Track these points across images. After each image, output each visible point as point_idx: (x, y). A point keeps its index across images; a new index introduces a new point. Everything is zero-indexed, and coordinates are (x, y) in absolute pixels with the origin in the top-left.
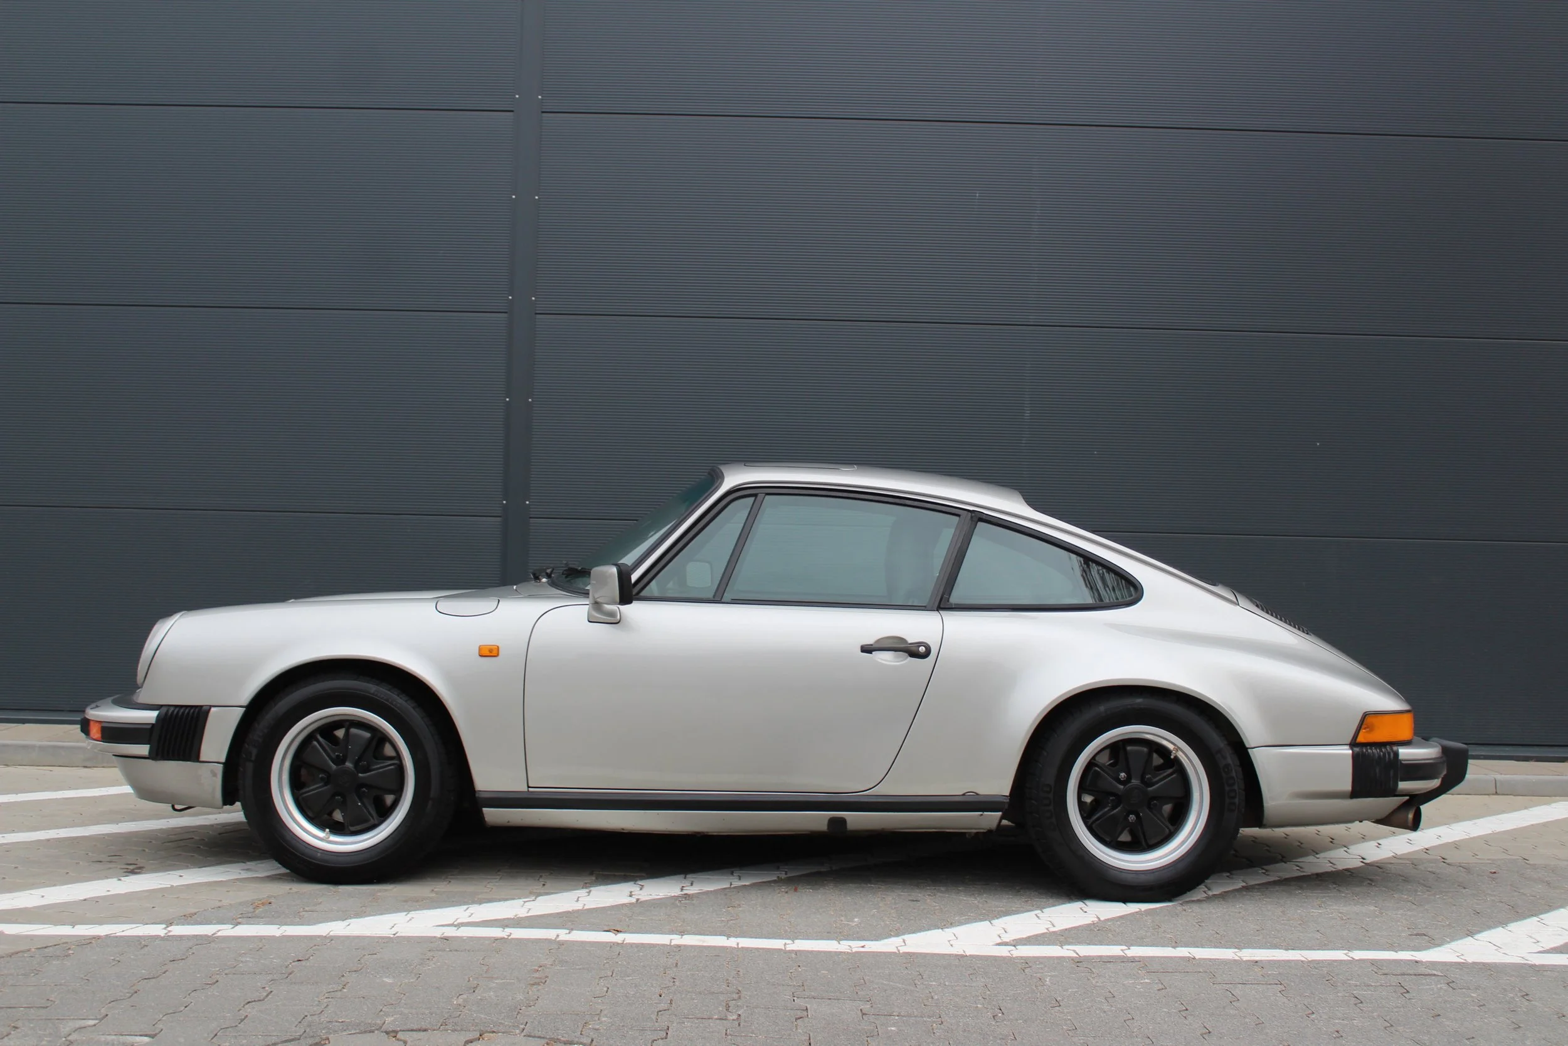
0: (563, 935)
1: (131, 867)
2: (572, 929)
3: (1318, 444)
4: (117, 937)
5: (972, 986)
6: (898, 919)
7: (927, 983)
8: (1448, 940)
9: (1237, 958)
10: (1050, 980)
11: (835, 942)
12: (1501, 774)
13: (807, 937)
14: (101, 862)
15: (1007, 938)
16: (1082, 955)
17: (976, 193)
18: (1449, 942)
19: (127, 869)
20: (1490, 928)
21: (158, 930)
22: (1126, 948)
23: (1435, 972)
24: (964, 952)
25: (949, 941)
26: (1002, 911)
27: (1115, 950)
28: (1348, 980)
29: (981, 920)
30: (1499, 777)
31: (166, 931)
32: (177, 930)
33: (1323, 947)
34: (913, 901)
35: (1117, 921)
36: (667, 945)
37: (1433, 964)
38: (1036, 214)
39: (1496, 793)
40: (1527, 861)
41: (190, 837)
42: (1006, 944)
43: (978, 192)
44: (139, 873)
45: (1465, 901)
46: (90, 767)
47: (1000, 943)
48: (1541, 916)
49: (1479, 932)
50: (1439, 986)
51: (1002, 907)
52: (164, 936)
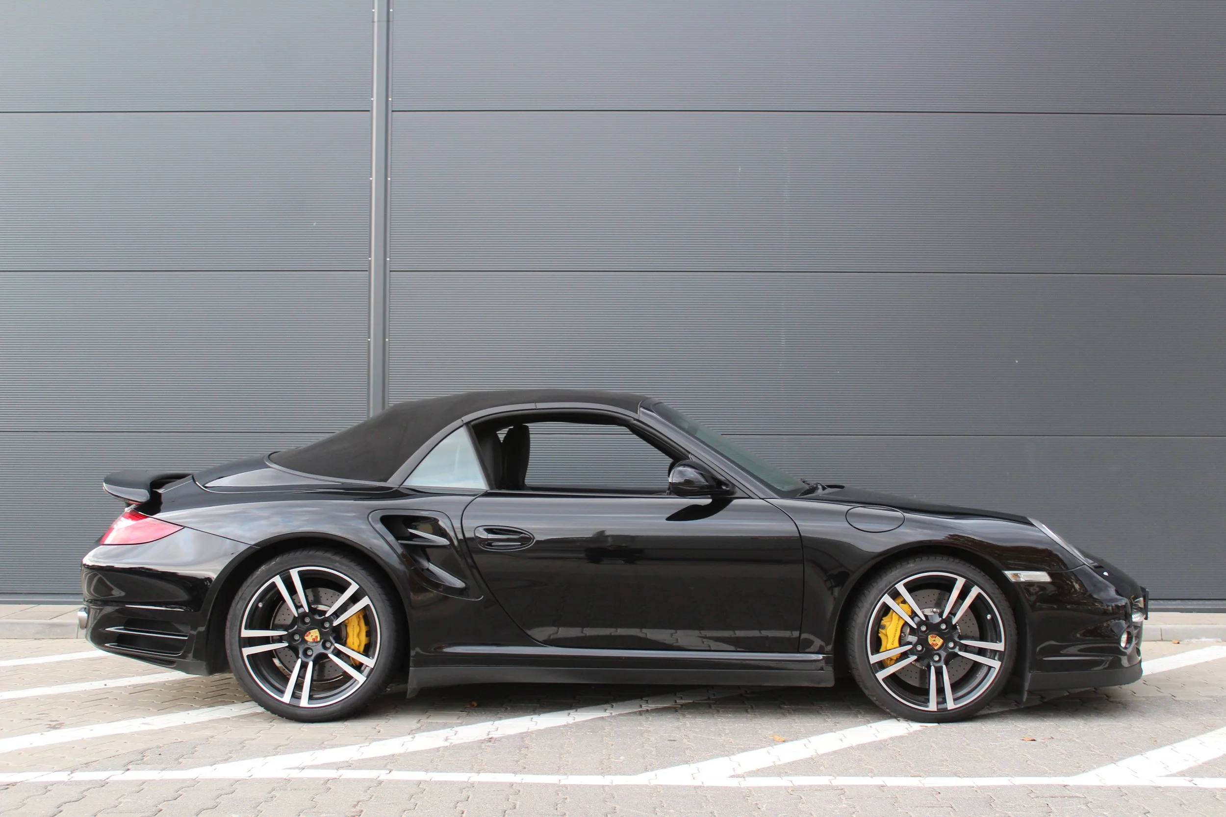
0: (384, 775)
1: (54, 723)
2: (392, 770)
3: (1017, 362)
4: (29, 783)
5: (702, 813)
6: (656, 756)
7: (666, 810)
8: (1095, 766)
9: (921, 785)
10: (766, 806)
11: (600, 777)
12: (1166, 624)
13: (579, 772)
14: (30, 719)
15: (739, 771)
16: (796, 785)
17: (739, 168)
18: (1095, 768)
19: (50, 725)
20: (1131, 755)
21: (63, 776)
22: (834, 778)
23: (1077, 794)
24: (703, 783)
25: (692, 775)
26: (741, 748)
27: (823, 780)
28: (1007, 802)
29: (723, 756)
30: (1164, 626)
31: (69, 777)
32: (79, 776)
33: (993, 773)
34: (671, 741)
35: (831, 755)
36: (465, 782)
37: (1078, 788)
38: (786, 183)
39: (1162, 640)
40: (1174, 698)
41: (106, 697)
42: (738, 776)
43: (740, 166)
44: (59, 728)
45: (1117, 732)
46: (39, 639)
47: (733, 776)
48: (1174, 745)
49: (1121, 759)
50: (1079, 806)
51: (741, 745)
52: (68, 781)
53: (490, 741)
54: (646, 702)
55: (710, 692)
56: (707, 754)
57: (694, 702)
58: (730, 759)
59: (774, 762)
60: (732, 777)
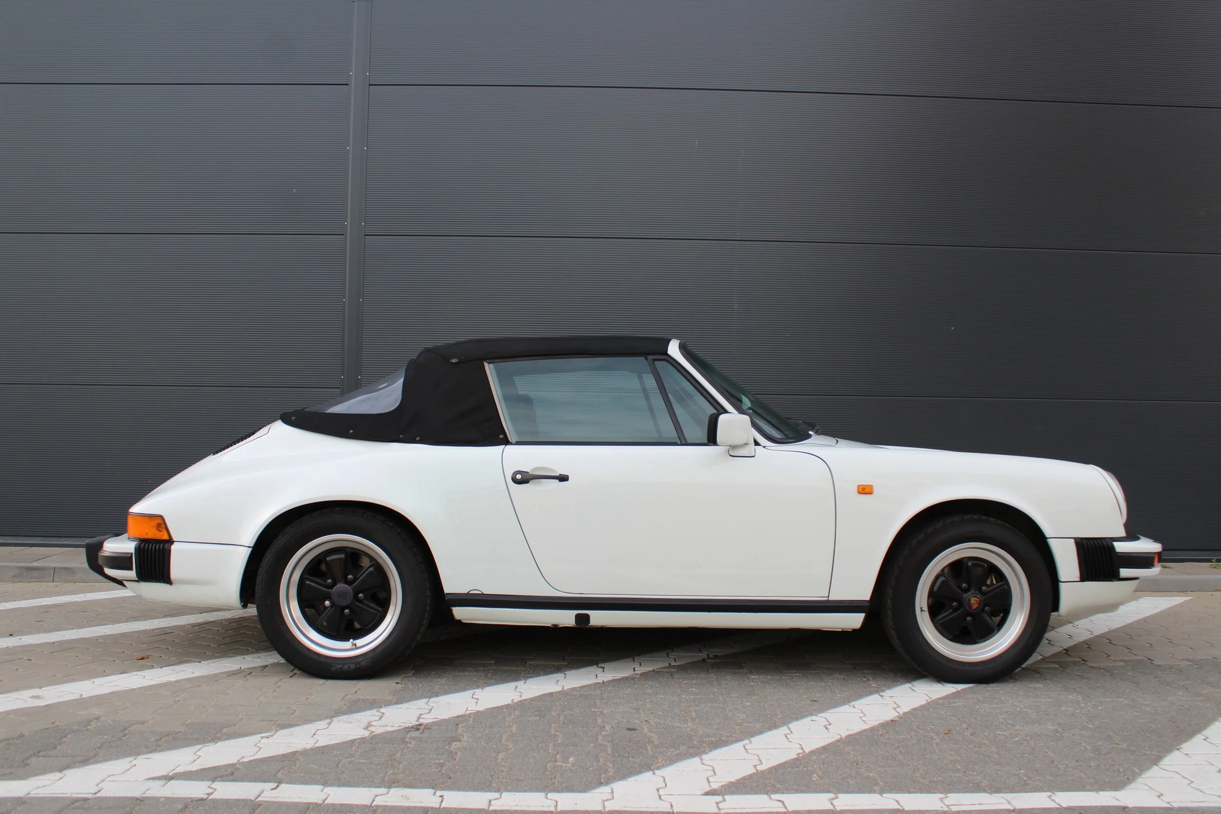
2: (280, 782)
3: (952, 328)
6: (612, 757)
11: (543, 794)
15: (716, 784)
16: (790, 810)
17: (695, 142)
22: (834, 797)
24: (671, 807)
25: (658, 790)
26: (713, 743)
29: (692, 757)
35: (820, 755)
38: (741, 158)
40: (1152, 662)
42: (714, 793)
46: (15, 582)
47: (708, 792)
49: (1162, 757)
51: (712, 736)
53: (418, 729)
54: (602, 669)
55: (670, 656)
56: (673, 752)
57: (653, 670)
58: (701, 759)
59: (755, 766)
60: (707, 794)
